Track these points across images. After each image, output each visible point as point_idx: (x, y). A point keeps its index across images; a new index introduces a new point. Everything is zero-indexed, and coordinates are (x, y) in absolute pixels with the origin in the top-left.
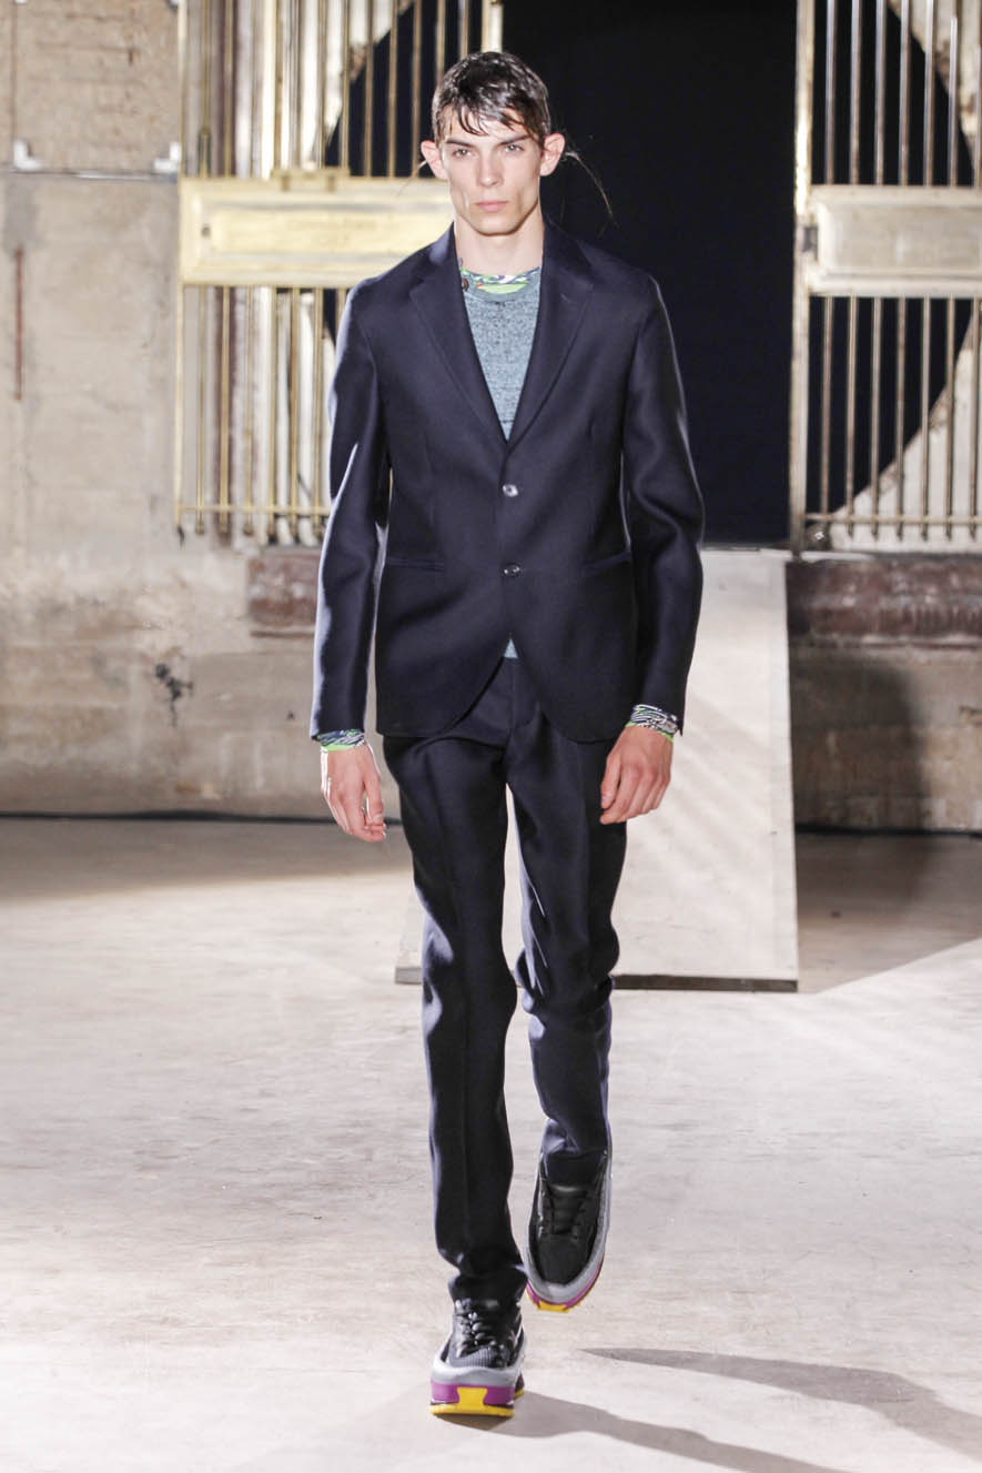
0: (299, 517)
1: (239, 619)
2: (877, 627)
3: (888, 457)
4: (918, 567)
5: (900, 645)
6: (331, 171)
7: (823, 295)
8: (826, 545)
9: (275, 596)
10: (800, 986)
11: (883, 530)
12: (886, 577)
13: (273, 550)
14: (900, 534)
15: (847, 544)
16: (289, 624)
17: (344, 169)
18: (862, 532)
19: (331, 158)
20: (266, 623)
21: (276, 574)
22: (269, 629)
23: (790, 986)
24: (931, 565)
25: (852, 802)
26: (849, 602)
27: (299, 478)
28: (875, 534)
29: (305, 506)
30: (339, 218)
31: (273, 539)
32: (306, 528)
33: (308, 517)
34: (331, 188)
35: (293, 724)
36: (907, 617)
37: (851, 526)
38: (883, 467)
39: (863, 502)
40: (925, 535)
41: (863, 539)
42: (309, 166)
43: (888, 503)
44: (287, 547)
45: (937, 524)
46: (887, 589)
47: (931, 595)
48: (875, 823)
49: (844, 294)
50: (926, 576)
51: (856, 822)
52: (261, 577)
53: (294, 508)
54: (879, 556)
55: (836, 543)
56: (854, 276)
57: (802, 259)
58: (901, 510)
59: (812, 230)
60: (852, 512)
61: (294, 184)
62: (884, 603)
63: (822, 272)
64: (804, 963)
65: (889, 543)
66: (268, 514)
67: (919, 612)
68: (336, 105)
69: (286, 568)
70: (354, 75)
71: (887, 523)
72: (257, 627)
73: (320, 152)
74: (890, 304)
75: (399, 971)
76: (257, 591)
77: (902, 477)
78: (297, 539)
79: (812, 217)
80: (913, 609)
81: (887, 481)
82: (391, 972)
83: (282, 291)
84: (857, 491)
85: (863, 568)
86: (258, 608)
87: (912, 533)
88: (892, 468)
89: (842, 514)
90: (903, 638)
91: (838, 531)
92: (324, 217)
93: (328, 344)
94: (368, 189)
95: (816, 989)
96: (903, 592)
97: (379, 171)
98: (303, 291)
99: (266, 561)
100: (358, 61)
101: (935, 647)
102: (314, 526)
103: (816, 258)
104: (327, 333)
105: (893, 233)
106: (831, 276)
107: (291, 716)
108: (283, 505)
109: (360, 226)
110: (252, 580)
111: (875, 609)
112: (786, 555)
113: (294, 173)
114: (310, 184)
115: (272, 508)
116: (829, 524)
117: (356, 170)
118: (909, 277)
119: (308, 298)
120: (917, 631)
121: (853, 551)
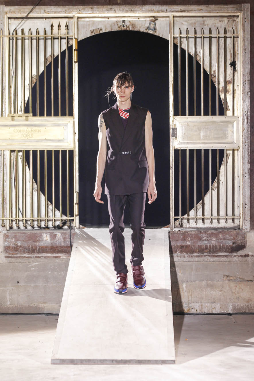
0: (19, 221)
1: (1, 252)
2: (197, 251)
3: (199, 198)
4: (210, 232)
5: (205, 256)
6: (27, 115)
7: (178, 149)
8: (181, 226)
9: (12, 245)
10: (176, 362)
11: (198, 221)
12: (200, 235)
13: (11, 231)
14: (204, 222)
15: (188, 226)
16: (16, 254)
17: (31, 114)
18: (192, 222)
19: (27, 111)
20: (10, 254)
21: (12, 239)
22: (10, 255)
23: (173, 362)
24: (214, 231)
25: (191, 305)
26: (189, 243)
27: (19, 208)
28: (196, 222)
29: (21, 218)
30: (29, 128)
31: (11, 228)
32: (21, 223)
33: (22, 221)
34: (27, 120)
35: (19, 284)
36: (206, 248)
37: (188, 220)
38: (198, 202)
39: (192, 212)
40: (211, 222)
41: (192, 224)
42: (20, 113)
43: (200, 212)
44: (16, 230)
45: (215, 219)
46: (200, 239)
47: (214, 241)
48: (198, 312)
49: (185, 149)
50: (212, 235)
51: (192, 311)
52: (7, 239)
53: (17, 218)
54: (197, 228)
55: (184, 225)
56: (188, 143)
57: (172, 139)
58: (204, 214)
59: (175, 129)
60: (189, 215)
61: (15, 118)
62: (200, 243)
63: (178, 142)
64: (176, 355)
65: (200, 225)
66: (9, 220)
67: (210, 246)
68: (28, 94)
69: (15, 236)
70: (33, 85)
71: (200, 219)
72: (7, 255)
73: (23, 108)
74: (199, 151)
75: (52, 360)
76: (6, 243)
77: (204, 204)
78: (19, 228)
79: (175, 125)
80: (208, 245)
81: (199, 206)
82: (50, 361)
83: (12, 151)
84: (190, 210)
85: (193, 233)
86: (7, 249)
87: (207, 221)
88: (201, 202)
89: (186, 216)
90: (206, 254)
91: (185, 221)
92: (25, 128)
93: (27, 167)
94: (38, 120)
95: (181, 363)
96: (205, 240)
97: (42, 114)
98: (19, 151)
99: (9, 235)
100: (34, 81)
101: (216, 256)
102: (23, 223)
103: (176, 137)
104: (26, 164)
105: (200, 130)
106: (181, 143)
107: (18, 282)
108: (14, 218)
109: (36, 131)
110: (5, 241)
111: (197, 245)
112: (169, 229)
113: (15, 115)
114: (20, 118)
115: (10, 218)
116: (182, 219)
117: (34, 115)
118: (205, 143)
119: (20, 154)
120: (209, 252)
121: (189, 228)
